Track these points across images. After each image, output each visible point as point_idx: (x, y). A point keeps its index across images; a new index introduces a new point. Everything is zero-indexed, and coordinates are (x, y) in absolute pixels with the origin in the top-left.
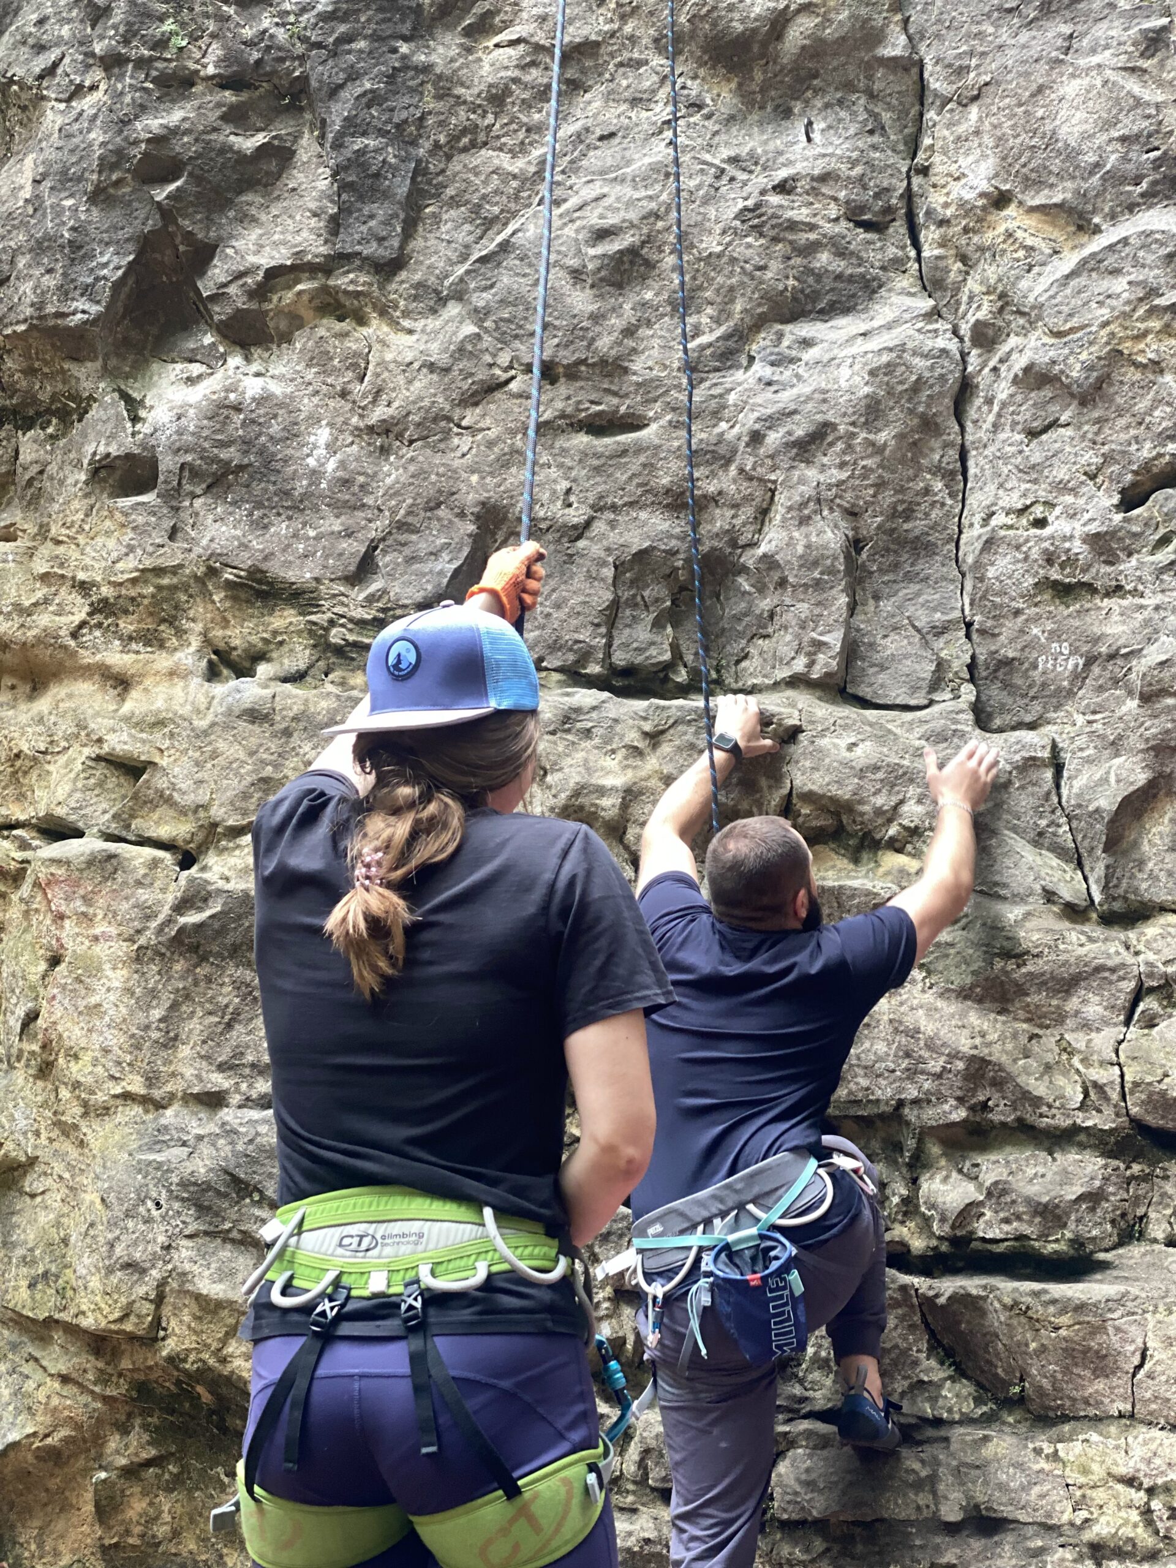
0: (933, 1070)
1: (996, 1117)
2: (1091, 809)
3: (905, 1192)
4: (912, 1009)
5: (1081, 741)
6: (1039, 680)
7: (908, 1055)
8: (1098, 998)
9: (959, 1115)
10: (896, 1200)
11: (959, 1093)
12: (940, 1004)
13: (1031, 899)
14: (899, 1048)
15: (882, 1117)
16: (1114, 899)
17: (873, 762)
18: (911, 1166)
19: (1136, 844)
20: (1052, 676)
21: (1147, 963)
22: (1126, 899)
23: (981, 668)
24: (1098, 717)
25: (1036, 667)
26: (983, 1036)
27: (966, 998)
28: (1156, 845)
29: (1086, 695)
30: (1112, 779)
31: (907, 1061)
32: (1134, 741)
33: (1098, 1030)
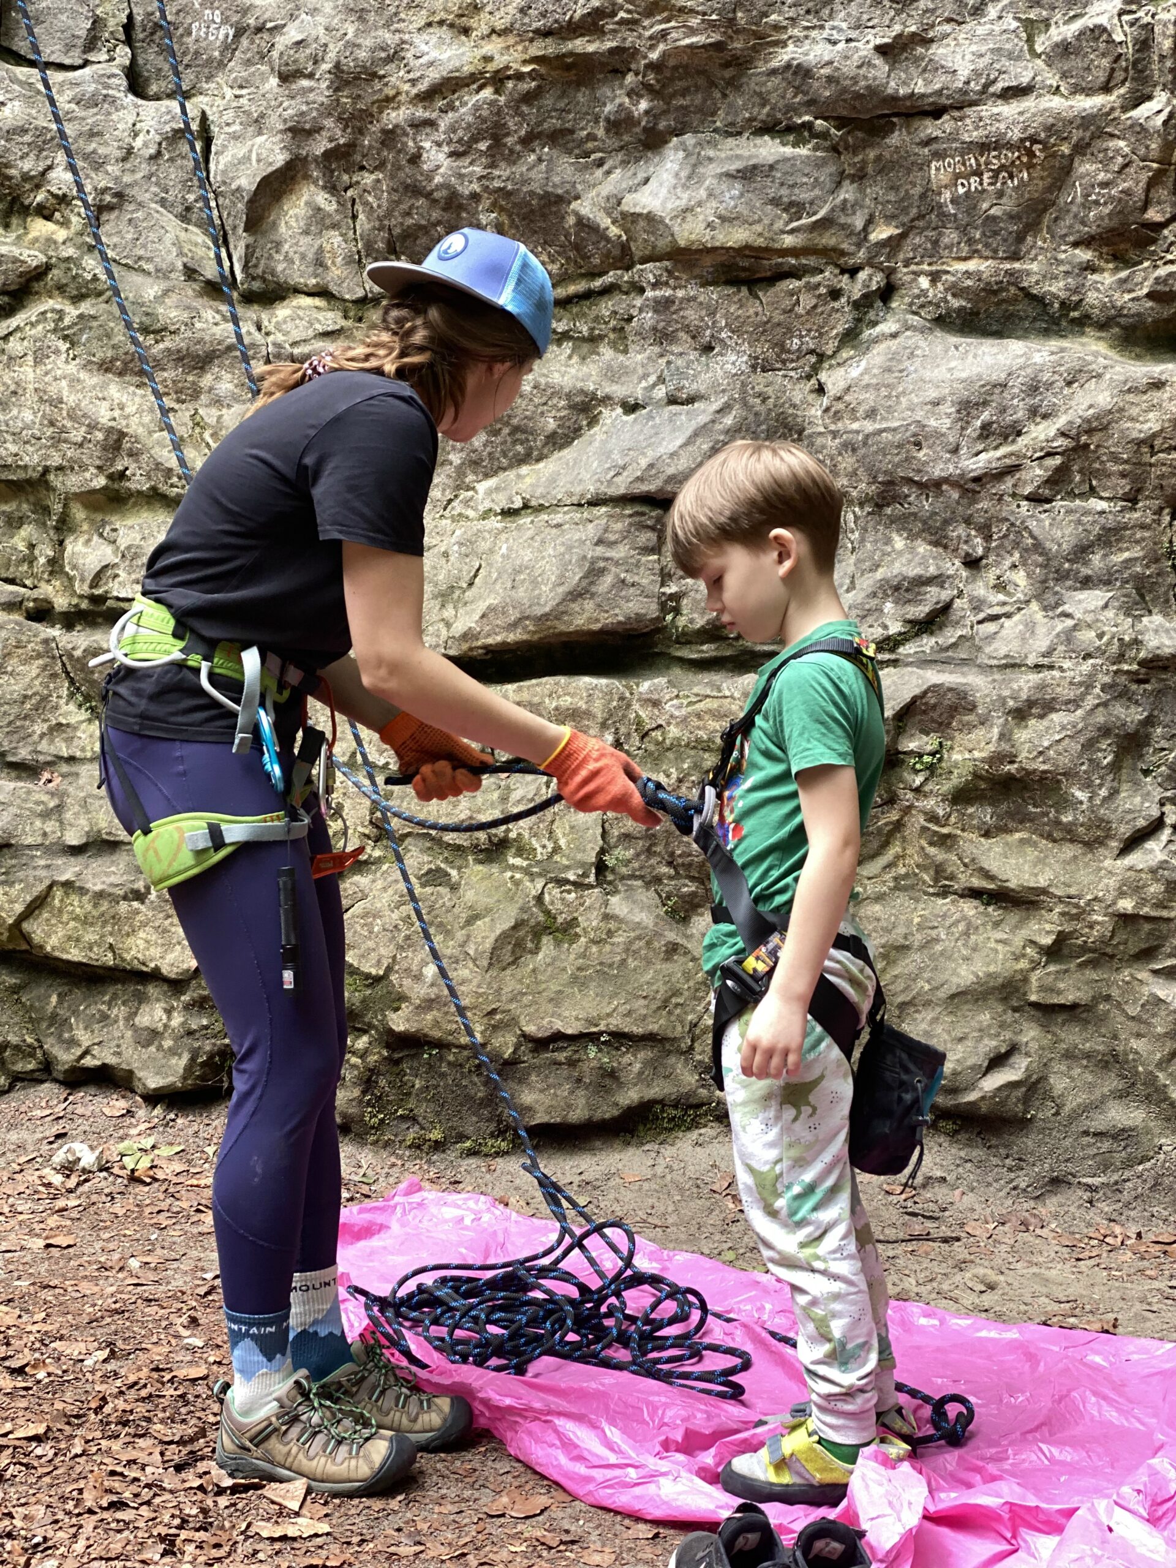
0: (75, 440)
1: (132, 486)
2: (233, 187)
3: (51, 553)
4: (56, 379)
5: (229, 116)
6: (193, 48)
7: (52, 424)
8: (229, 376)
9: (101, 482)
10: (42, 560)
11: (98, 462)
12: (83, 375)
13: (172, 275)
14: (43, 416)
15: (29, 482)
16: (254, 279)
17: (20, 124)
18: (57, 529)
19: (274, 225)
20: (204, 44)
21: (274, 344)
22: (264, 280)
23: (138, 29)
24: (244, 92)
25: (190, 34)
26: (122, 409)
27: (107, 370)
28: (291, 228)
29: (236, 68)
30: (254, 157)
31: (51, 429)
32: (275, 121)
33: (229, 406)
